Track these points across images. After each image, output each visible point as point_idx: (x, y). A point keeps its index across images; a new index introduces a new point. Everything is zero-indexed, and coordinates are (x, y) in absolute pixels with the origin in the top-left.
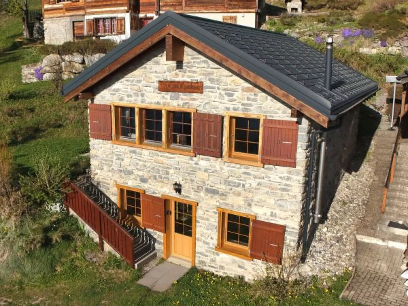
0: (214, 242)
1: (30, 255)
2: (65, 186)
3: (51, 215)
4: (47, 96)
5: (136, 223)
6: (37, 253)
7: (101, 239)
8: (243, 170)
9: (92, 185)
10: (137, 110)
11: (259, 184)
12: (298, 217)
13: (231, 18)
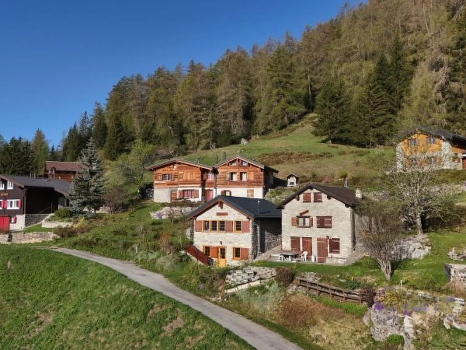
0: (231, 258)
5: (209, 257)
7: (198, 260)
8: (238, 235)
10: (210, 222)
11: (242, 238)
12: (251, 246)
13: (251, 191)
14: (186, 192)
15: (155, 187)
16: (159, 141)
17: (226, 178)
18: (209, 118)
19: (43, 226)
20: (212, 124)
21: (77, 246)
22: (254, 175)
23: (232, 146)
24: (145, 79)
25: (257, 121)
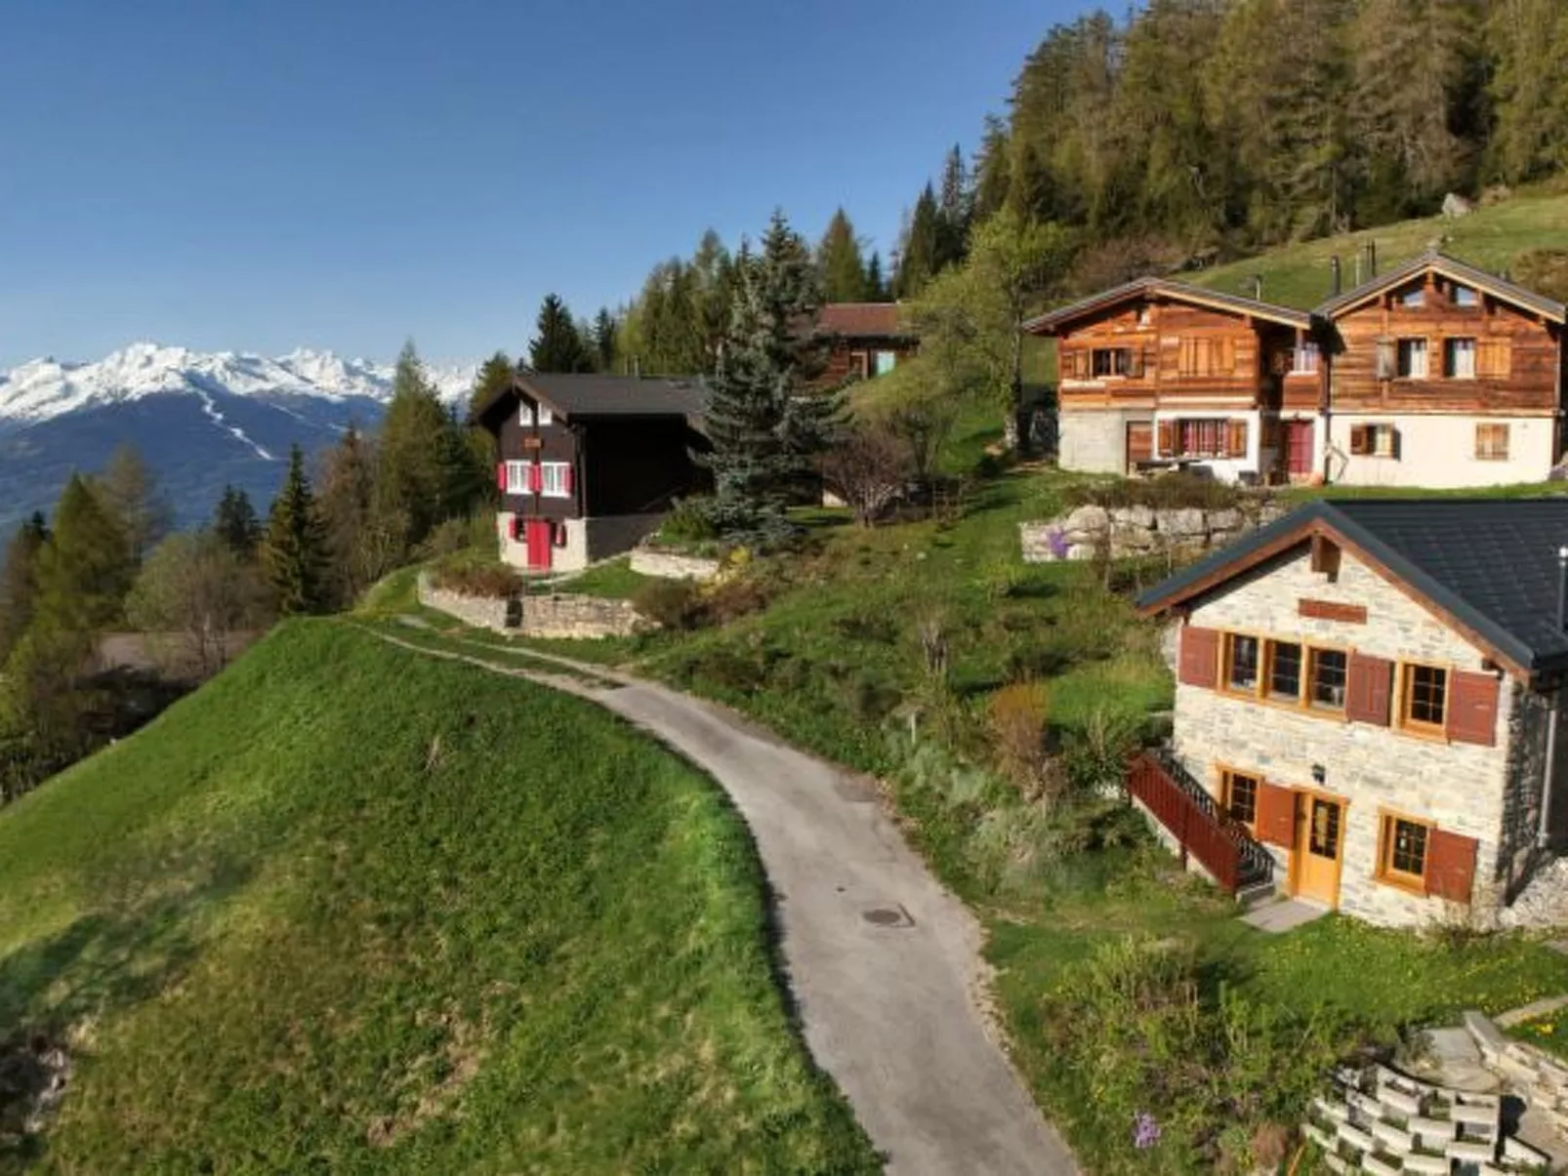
0: (1371, 866)
1: (1067, 859)
2: (1133, 756)
3: (1105, 802)
4: (1079, 595)
5: (1244, 831)
6: (1079, 858)
7: (1184, 850)
8: (1421, 748)
9: (1173, 762)
10: (1261, 644)
11: (1443, 771)
12: (1496, 826)
13: (1496, 428)
14: (1191, 430)
15: (1066, 403)
16: (1161, 219)
17: (1373, 364)
18: (1328, 129)
19: (635, 566)
20: (1339, 149)
21: (697, 678)
22: (1514, 351)
23: (1410, 222)
24: (1120, 25)
25: (1499, 135)
